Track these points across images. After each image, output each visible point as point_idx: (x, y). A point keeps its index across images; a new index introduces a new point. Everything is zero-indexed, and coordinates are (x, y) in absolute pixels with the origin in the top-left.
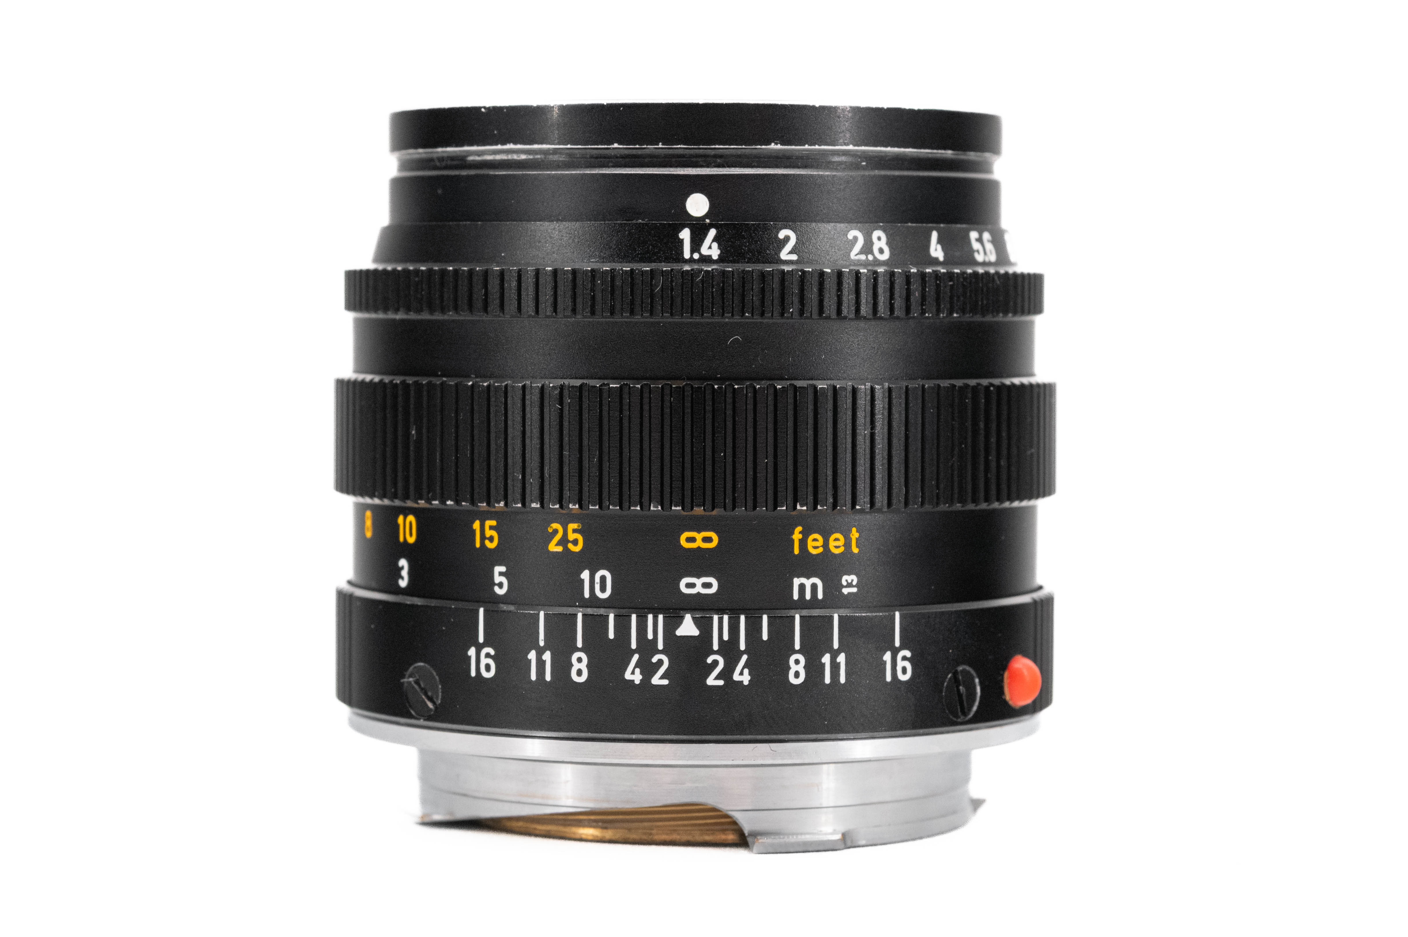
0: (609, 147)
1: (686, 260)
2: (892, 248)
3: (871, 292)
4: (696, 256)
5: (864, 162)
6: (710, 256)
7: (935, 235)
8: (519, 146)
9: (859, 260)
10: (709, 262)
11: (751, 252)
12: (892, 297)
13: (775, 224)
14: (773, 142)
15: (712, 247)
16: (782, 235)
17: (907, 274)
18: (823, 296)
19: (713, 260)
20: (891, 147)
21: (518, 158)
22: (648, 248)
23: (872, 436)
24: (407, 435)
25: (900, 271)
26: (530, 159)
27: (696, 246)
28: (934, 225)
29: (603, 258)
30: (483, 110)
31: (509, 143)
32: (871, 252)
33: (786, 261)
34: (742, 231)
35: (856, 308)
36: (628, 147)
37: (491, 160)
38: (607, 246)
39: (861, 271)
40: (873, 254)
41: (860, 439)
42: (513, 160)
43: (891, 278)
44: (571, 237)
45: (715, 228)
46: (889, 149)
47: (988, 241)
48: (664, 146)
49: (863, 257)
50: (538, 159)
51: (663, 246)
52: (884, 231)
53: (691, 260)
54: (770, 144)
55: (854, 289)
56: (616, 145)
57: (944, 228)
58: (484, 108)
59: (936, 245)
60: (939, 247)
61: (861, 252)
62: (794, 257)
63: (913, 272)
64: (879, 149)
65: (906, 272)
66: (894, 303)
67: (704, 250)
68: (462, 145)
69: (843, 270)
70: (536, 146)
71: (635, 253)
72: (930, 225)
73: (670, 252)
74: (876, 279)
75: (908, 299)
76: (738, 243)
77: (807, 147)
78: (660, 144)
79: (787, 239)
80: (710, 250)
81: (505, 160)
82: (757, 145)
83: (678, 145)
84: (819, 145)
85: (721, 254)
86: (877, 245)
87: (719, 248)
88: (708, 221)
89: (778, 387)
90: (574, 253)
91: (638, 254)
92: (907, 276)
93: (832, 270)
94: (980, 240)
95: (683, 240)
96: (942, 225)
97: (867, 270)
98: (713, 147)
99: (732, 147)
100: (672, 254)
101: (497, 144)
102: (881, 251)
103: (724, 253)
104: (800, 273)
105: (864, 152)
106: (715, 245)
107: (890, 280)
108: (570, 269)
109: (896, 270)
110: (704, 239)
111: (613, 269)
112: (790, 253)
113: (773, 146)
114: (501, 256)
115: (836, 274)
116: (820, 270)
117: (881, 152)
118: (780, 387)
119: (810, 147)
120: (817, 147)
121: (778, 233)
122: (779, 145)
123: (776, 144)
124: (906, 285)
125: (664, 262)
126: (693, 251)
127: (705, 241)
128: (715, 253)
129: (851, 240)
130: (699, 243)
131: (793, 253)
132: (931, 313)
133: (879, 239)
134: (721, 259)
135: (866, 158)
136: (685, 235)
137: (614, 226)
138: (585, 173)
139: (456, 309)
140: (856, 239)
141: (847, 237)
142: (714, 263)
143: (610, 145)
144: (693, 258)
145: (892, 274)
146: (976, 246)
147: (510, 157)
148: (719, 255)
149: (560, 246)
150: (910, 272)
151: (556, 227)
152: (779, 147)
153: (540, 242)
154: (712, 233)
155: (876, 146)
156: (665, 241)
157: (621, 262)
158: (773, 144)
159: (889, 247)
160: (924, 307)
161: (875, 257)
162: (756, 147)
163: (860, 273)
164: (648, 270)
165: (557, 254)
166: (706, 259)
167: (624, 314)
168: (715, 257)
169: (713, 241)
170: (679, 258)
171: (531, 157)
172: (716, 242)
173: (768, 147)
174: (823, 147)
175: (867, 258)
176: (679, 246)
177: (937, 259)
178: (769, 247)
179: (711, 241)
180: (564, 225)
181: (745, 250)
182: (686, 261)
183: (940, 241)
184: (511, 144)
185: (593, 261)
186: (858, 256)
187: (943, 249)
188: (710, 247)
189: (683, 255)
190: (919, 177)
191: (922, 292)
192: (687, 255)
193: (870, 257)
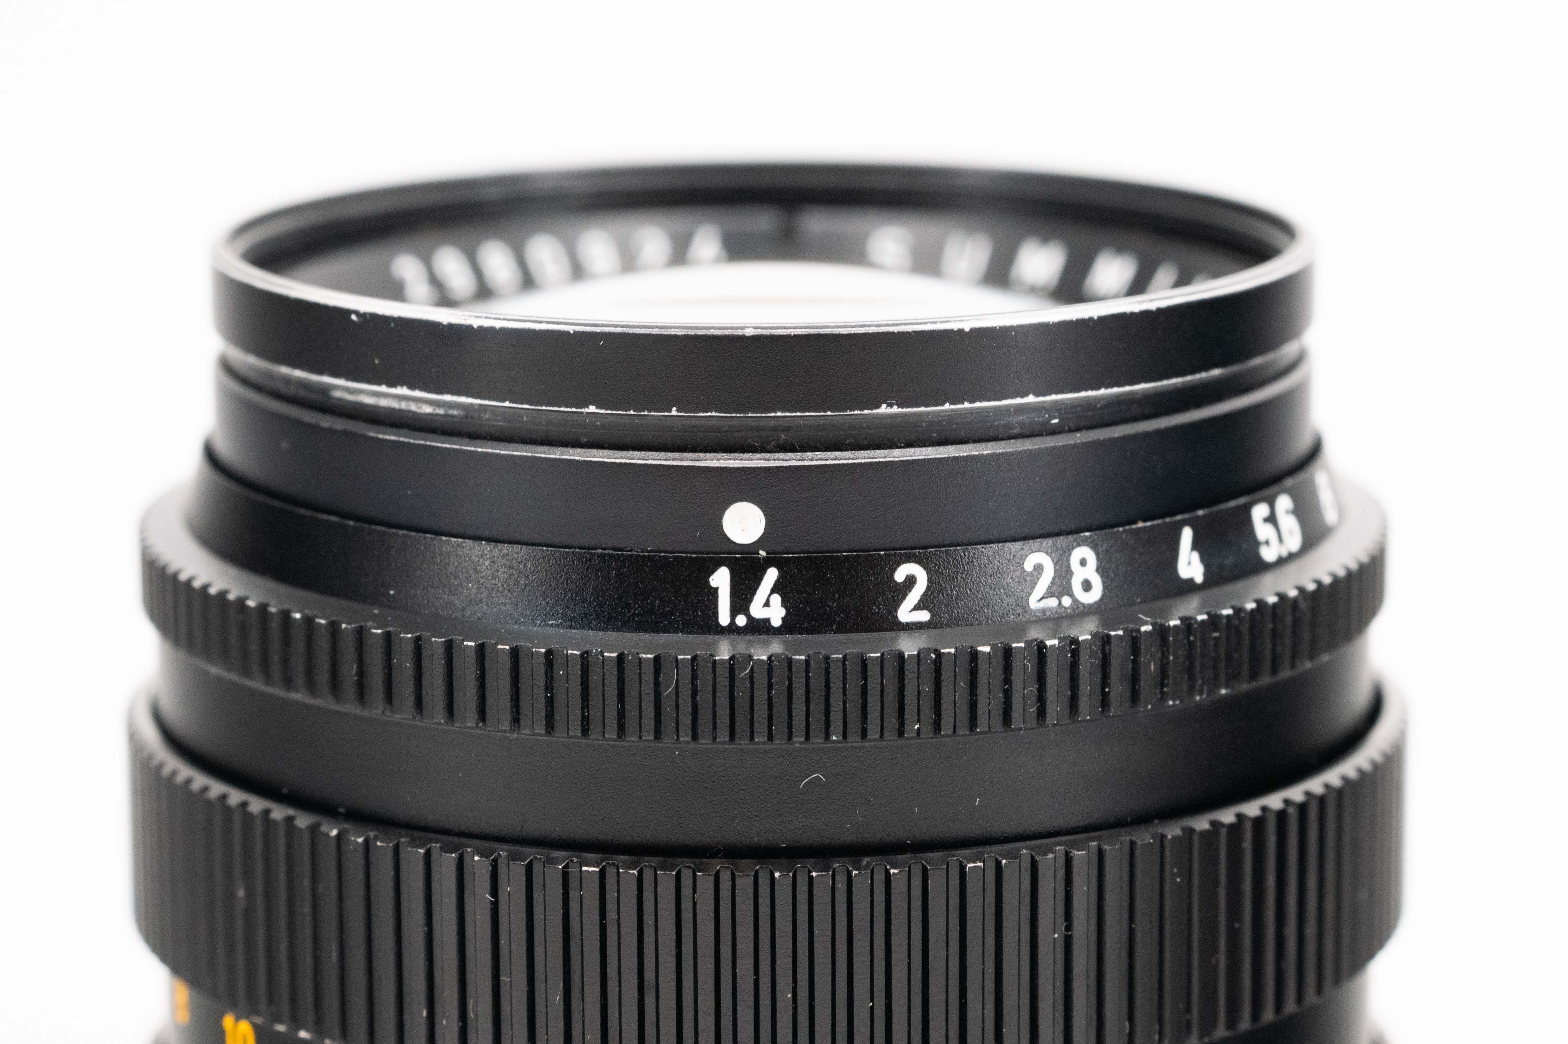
0: (579, 410)
1: (723, 628)
2: (1108, 577)
3: (1067, 675)
4: (741, 621)
5: (1055, 418)
6: (767, 621)
7: (1187, 535)
8: (418, 394)
9: (1044, 611)
10: (763, 632)
11: (843, 611)
12: (1105, 680)
13: (889, 555)
14: (885, 402)
15: (771, 603)
16: (900, 575)
17: (1134, 634)
18: (976, 695)
19: (773, 628)
20: (1106, 387)
21: (419, 411)
22: (653, 603)
23: (1068, 941)
24: (230, 896)
25: (1121, 633)
26: (437, 415)
27: (741, 602)
28: (1187, 516)
29: (571, 620)
30: (354, 317)
31: (402, 385)
32: (1069, 592)
33: (907, 624)
34: (827, 571)
35: (1038, 709)
36: (614, 412)
37: (371, 406)
38: (577, 595)
39: (1049, 643)
40: (1071, 595)
41: (1044, 950)
42: (409, 411)
43: (1103, 646)
44: (512, 574)
45: (776, 567)
46: (1103, 391)
47: (1287, 512)
48: (680, 414)
49: (1053, 602)
50: (453, 416)
51: (680, 601)
52: (1094, 547)
53: (733, 628)
54: (879, 407)
55: (1034, 676)
56: (592, 409)
57: (1204, 516)
58: (356, 313)
59: (1190, 553)
60: (1195, 556)
61: (1049, 594)
62: (924, 616)
63: (1146, 632)
64: (1083, 394)
65: (1132, 631)
66: (1109, 692)
67: (757, 610)
68: (321, 372)
69: (1014, 645)
70: (448, 398)
71: (629, 612)
72: (1179, 517)
73: (693, 613)
74: (1075, 653)
75: (1135, 679)
76: (818, 594)
77: (947, 406)
78: (674, 409)
79: (911, 581)
80: (766, 608)
81: (393, 410)
82: (853, 410)
83: (707, 412)
84: (972, 401)
85: (786, 615)
86: (1079, 575)
87: (784, 604)
88: (763, 553)
89: (892, 871)
90: (517, 605)
91: (634, 615)
92: (1134, 638)
93: (993, 647)
94: (1271, 519)
95: (716, 589)
96: (1201, 513)
97: (1059, 639)
98: (773, 414)
99: (807, 414)
100: (696, 617)
101: (379, 383)
102: (1087, 586)
103: (792, 614)
104: (933, 656)
105: (1056, 402)
106: (776, 599)
107: (1103, 651)
108: (507, 647)
109: (1113, 633)
110: (757, 589)
111: (587, 652)
112: (917, 608)
113: (884, 409)
114: (389, 594)
115: (1000, 654)
116: (972, 648)
117: (1088, 398)
118: (896, 871)
119: (953, 407)
120: (967, 405)
121: (894, 570)
122: (895, 407)
123: (890, 405)
124: (1133, 655)
125: (682, 632)
126: (734, 614)
127: (758, 592)
128: (776, 614)
129: (1031, 574)
130: (746, 595)
131: (922, 609)
132: (1179, 698)
133: (1083, 562)
134: (789, 626)
135: (1059, 411)
136: (721, 579)
137: (590, 560)
138: (536, 457)
139: (311, 685)
140: (1039, 568)
141: (1023, 568)
142: (773, 634)
143: (581, 408)
144: (736, 625)
145: (1106, 640)
146: (1263, 531)
147: (403, 405)
148: (783, 619)
149: (493, 589)
150: (1138, 631)
151: (486, 552)
152: (895, 410)
153: (456, 577)
154: (772, 575)
155: (1078, 390)
156: (684, 590)
157: (603, 630)
158: (884, 406)
159: (1102, 576)
160: (1165, 689)
161: (1075, 601)
162: (852, 413)
163: (1045, 647)
164: (649, 658)
165: (487, 605)
166: (759, 627)
167: (607, 736)
168: (776, 622)
169: (773, 591)
170: (710, 625)
171: (441, 411)
172: (777, 593)
173: (875, 411)
174: (978, 404)
175: (1060, 603)
176: (708, 600)
177: (1191, 581)
178: (877, 599)
179: (769, 592)
180: (500, 551)
181: (831, 608)
182: (722, 631)
183: (1196, 545)
184: (405, 388)
185: (552, 624)
186: (1044, 601)
187: (1203, 560)
188: (767, 604)
189: (717, 618)
190: (1159, 433)
191: (1161, 660)
192: (724, 619)
193: (1067, 601)
